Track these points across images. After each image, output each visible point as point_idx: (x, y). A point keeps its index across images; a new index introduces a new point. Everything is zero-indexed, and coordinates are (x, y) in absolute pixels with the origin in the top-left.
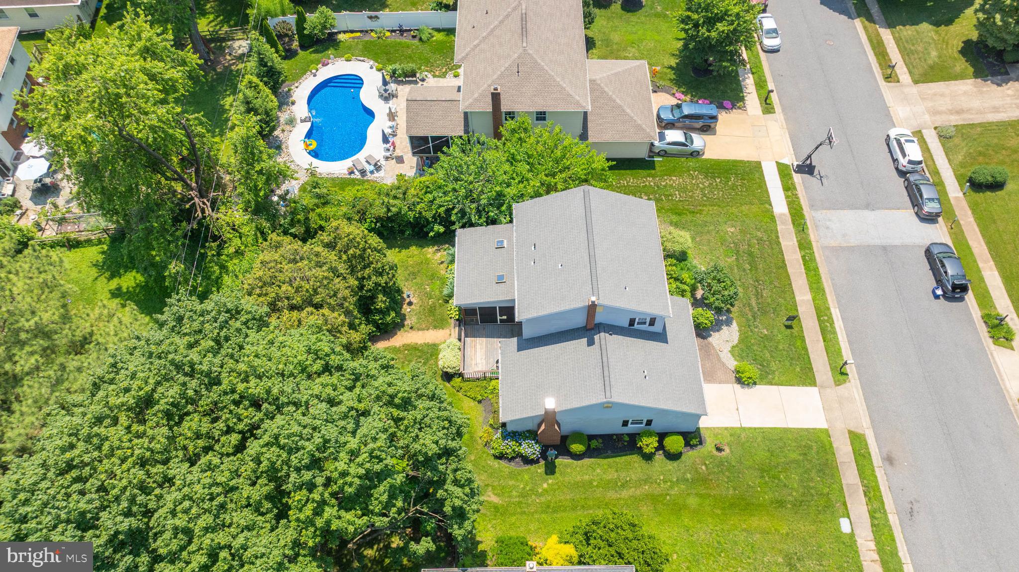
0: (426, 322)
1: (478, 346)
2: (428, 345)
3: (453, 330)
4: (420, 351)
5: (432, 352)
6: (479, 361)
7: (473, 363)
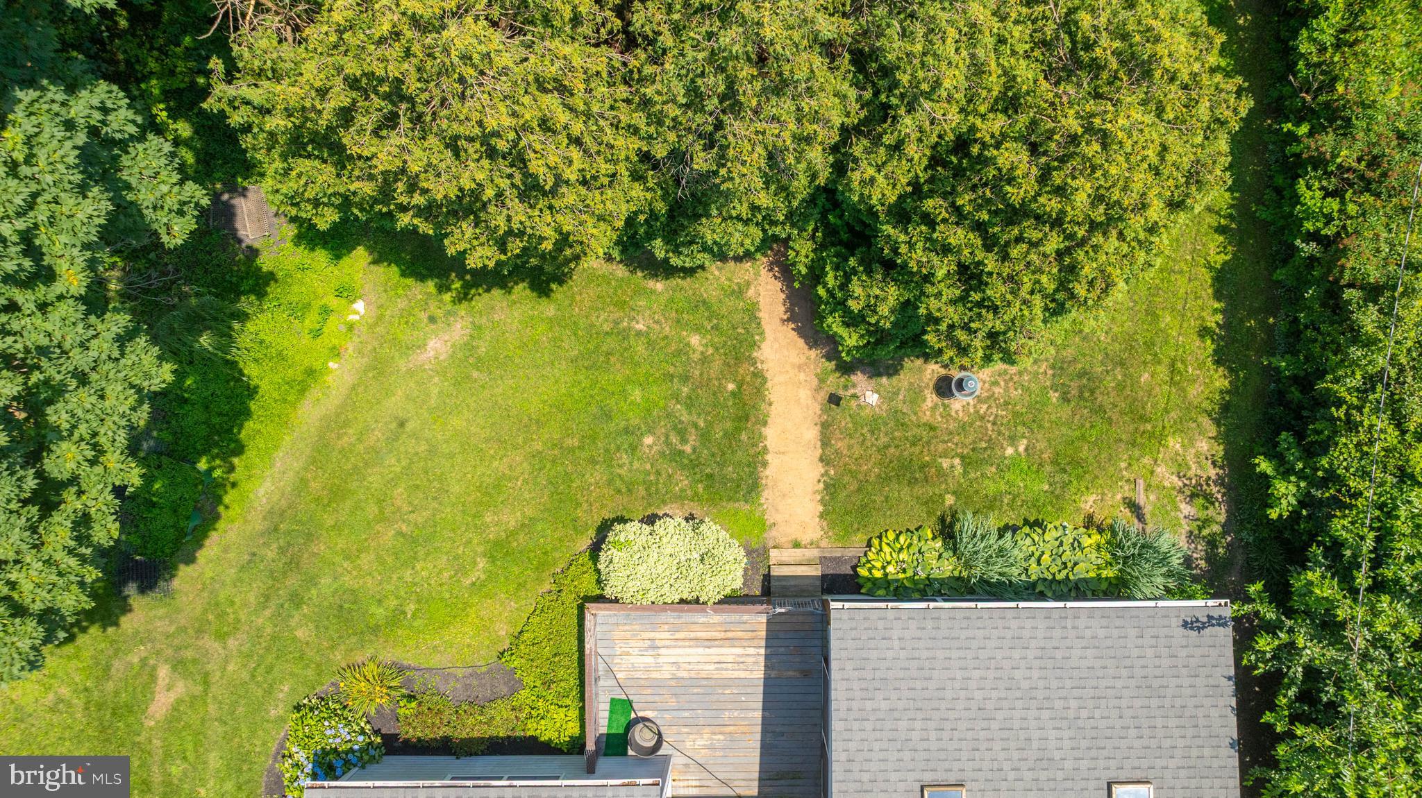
0: (858, 451)
1: (730, 653)
2: (756, 461)
3: (813, 553)
4: (732, 436)
5: (724, 480)
6: (668, 656)
7: (662, 636)
